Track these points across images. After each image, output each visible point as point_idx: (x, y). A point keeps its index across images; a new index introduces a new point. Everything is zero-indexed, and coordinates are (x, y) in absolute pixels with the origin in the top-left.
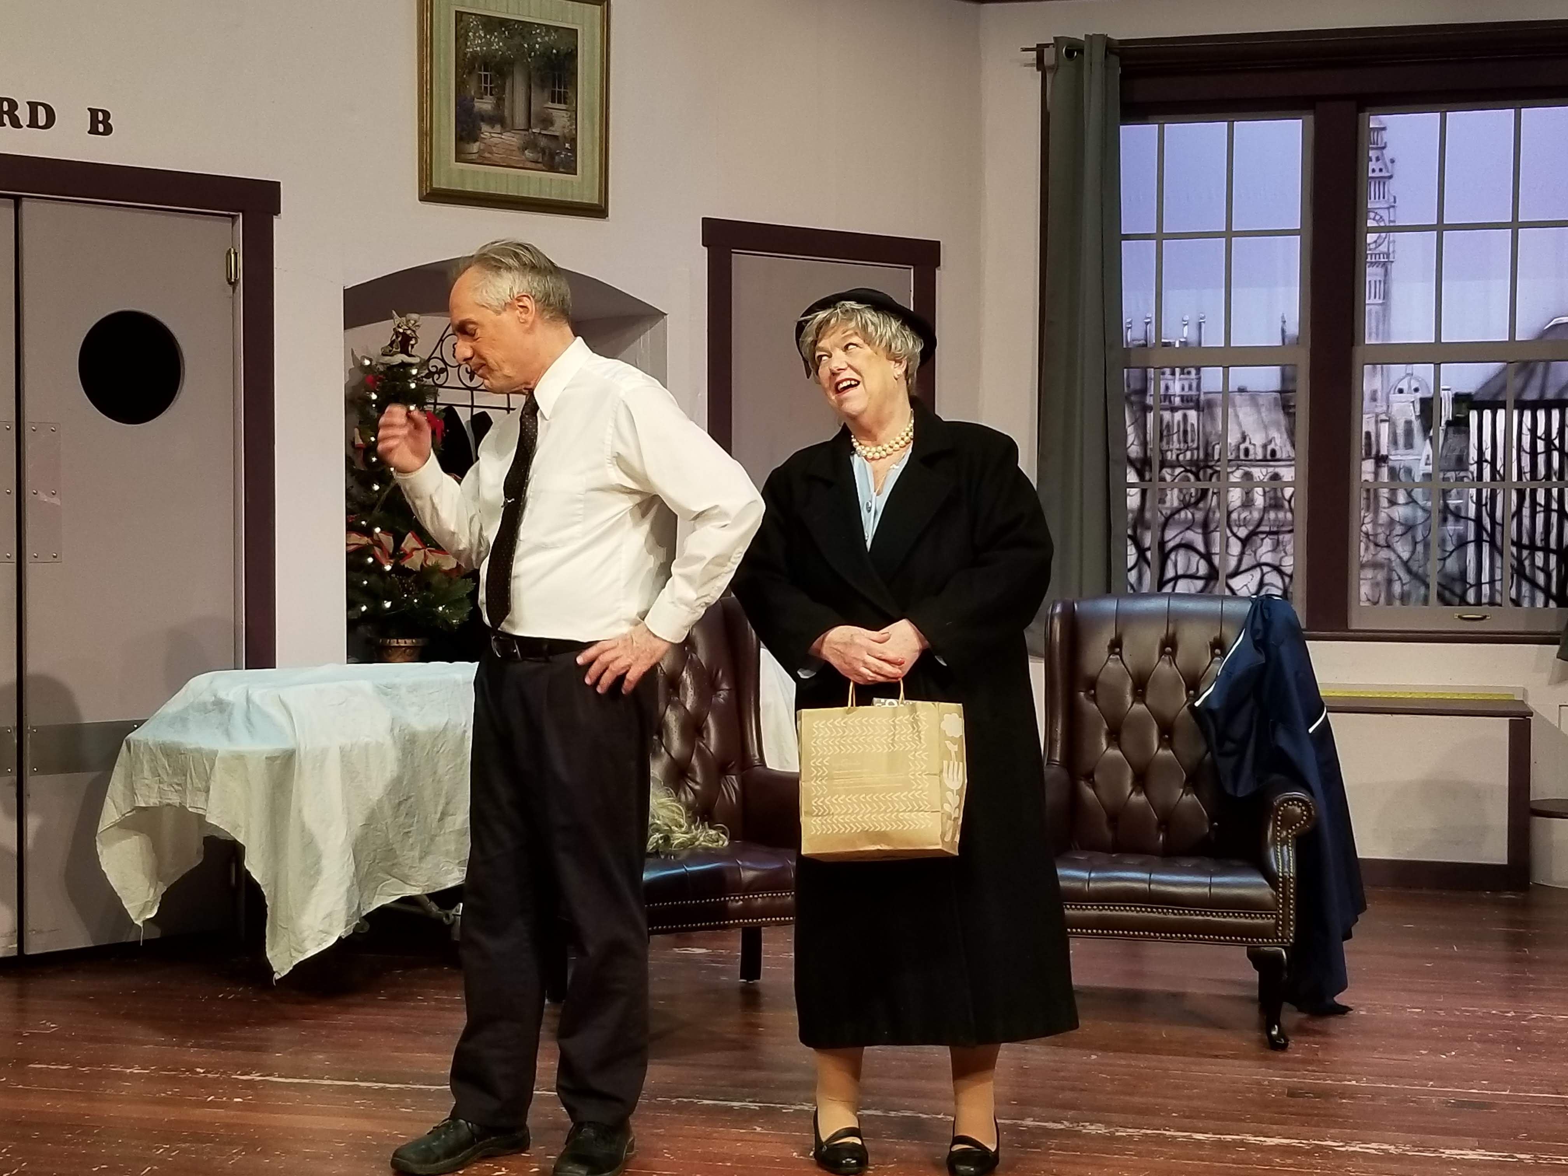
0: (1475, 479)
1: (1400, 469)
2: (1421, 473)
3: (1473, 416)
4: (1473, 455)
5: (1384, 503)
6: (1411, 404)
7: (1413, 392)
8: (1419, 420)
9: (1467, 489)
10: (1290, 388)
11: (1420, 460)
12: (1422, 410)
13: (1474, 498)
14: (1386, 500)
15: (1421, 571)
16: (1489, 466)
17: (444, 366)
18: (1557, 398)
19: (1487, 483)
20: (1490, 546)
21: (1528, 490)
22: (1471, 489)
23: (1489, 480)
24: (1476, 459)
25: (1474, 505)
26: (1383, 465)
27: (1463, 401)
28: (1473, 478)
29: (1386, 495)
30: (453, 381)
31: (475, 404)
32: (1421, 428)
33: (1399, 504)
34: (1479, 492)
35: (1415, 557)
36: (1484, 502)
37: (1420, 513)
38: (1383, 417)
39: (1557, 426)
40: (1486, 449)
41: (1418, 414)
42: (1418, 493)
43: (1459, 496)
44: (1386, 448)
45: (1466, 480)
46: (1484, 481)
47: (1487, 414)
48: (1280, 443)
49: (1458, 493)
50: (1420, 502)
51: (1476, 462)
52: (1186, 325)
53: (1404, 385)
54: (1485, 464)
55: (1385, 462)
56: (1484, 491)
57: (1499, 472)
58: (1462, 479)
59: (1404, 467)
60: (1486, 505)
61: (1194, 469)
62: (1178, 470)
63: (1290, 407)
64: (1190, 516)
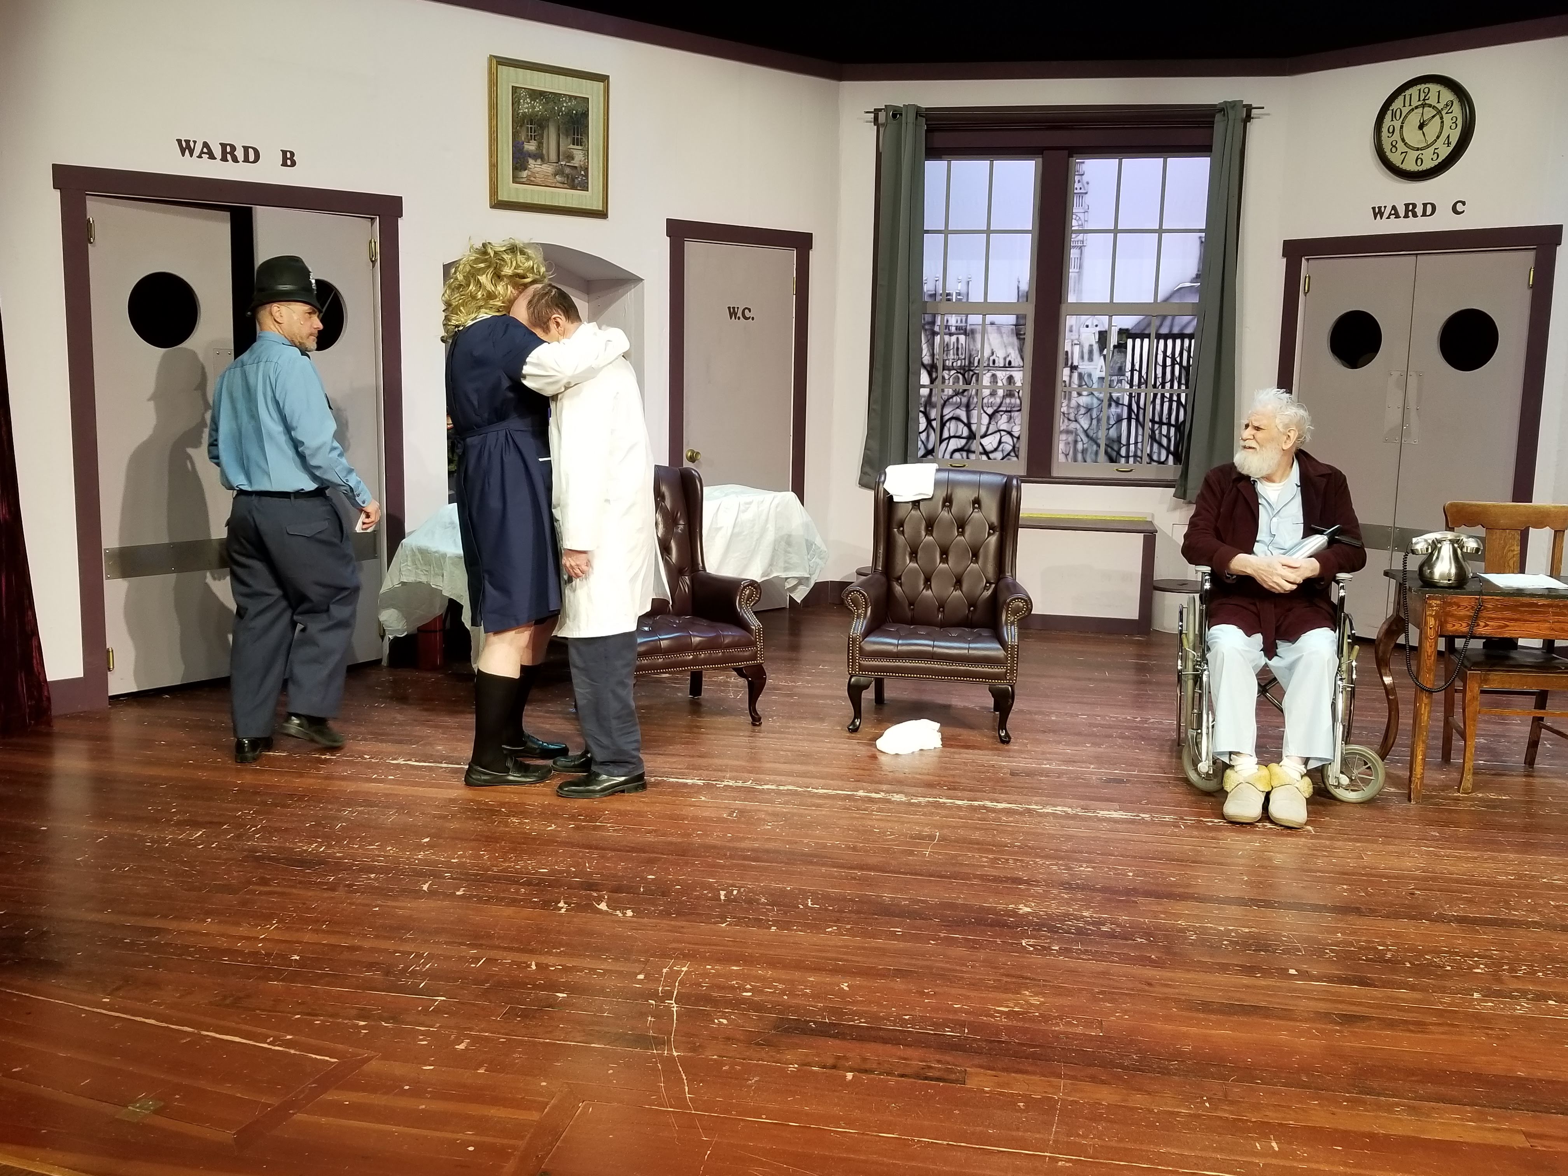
2: (1097, 376)
3: (1130, 342)
4: (1129, 367)
6: (1093, 335)
7: (1094, 328)
8: (1098, 345)
10: (1021, 323)
11: (1096, 368)
12: (1099, 338)
13: (1128, 393)
14: (1076, 393)
15: (1095, 436)
16: (1138, 373)
18: (1179, 333)
20: (1136, 421)
22: (1126, 387)
23: (1137, 382)
25: (1128, 397)
26: (1075, 371)
27: (1124, 334)
28: (1128, 380)
29: (1076, 390)
32: (1098, 350)
33: (1083, 395)
34: (1131, 389)
35: (1092, 427)
36: (1133, 395)
37: (1095, 401)
38: (1074, 341)
39: (1179, 350)
40: (1136, 363)
41: (1097, 341)
42: (1095, 389)
43: (1119, 391)
44: (1077, 361)
45: (1124, 381)
46: (1134, 382)
47: (1138, 341)
48: (1015, 358)
50: (1096, 394)
51: (1130, 371)
52: (960, 282)
53: (1089, 323)
54: (1135, 372)
56: (1134, 388)
57: (1143, 377)
59: (1087, 373)
60: (1135, 397)
61: (962, 371)
62: (953, 372)
63: (1021, 334)
64: (959, 400)
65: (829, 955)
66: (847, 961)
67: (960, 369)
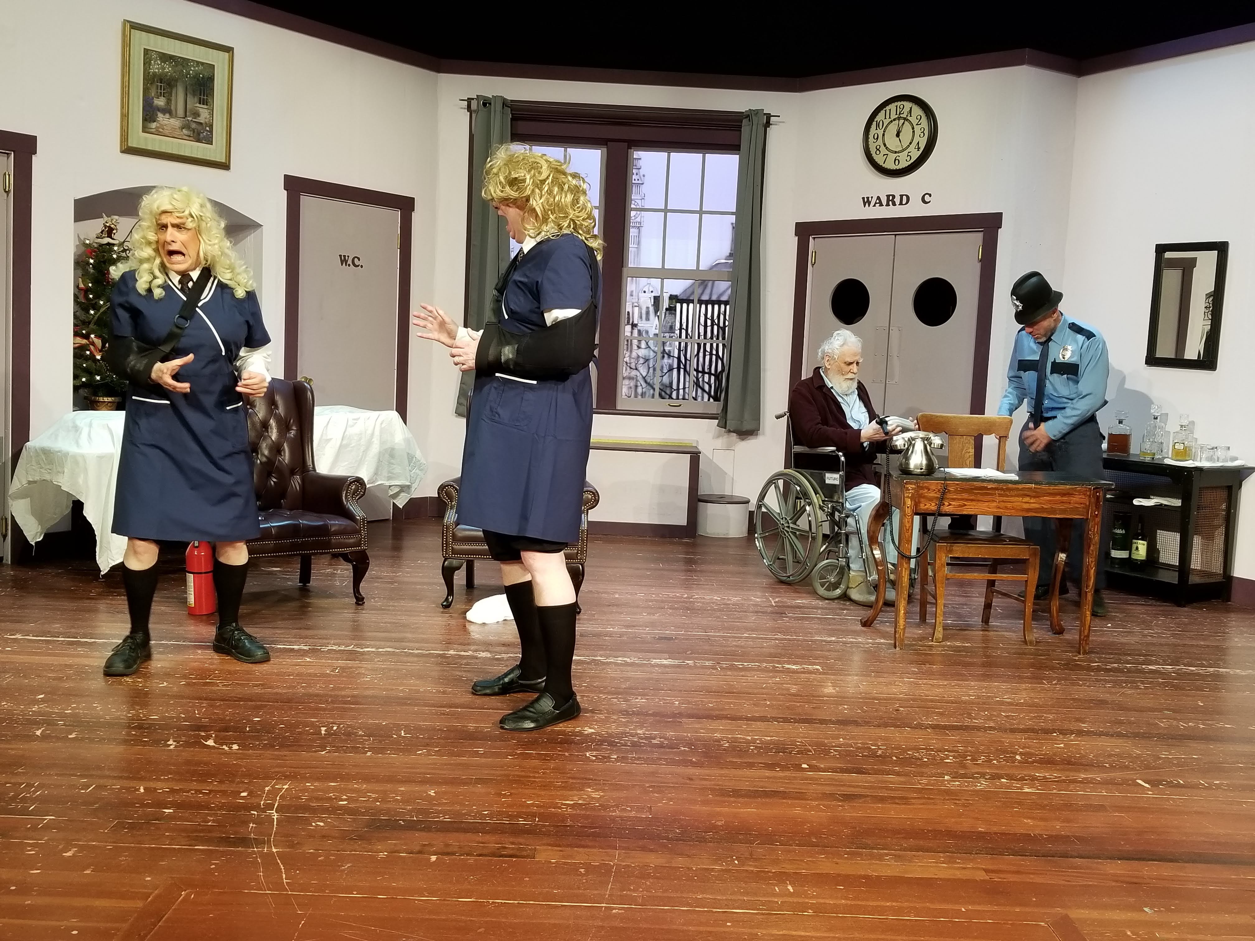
2: (653, 333)
3: (678, 306)
4: (678, 325)
6: (649, 299)
7: (650, 293)
8: (653, 307)
11: (652, 326)
12: (654, 302)
13: (677, 347)
14: (636, 346)
15: (651, 382)
18: (717, 299)
20: (684, 371)
21: (702, 344)
22: (676, 342)
23: (684, 338)
25: (677, 350)
26: (635, 328)
27: (674, 299)
28: (677, 337)
29: (636, 343)
32: (653, 311)
33: (642, 348)
34: (680, 344)
35: (649, 375)
37: (652, 353)
38: (636, 304)
39: (717, 313)
40: (684, 323)
41: (652, 304)
42: (651, 343)
44: (637, 320)
45: (674, 337)
47: (685, 306)
49: (670, 344)
50: (652, 348)
51: (679, 329)
53: (646, 289)
54: (683, 330)
57: (689, 334)
59: (645, 330)
60: (683, 350)
65: (418, 770)
66: (433, 774)
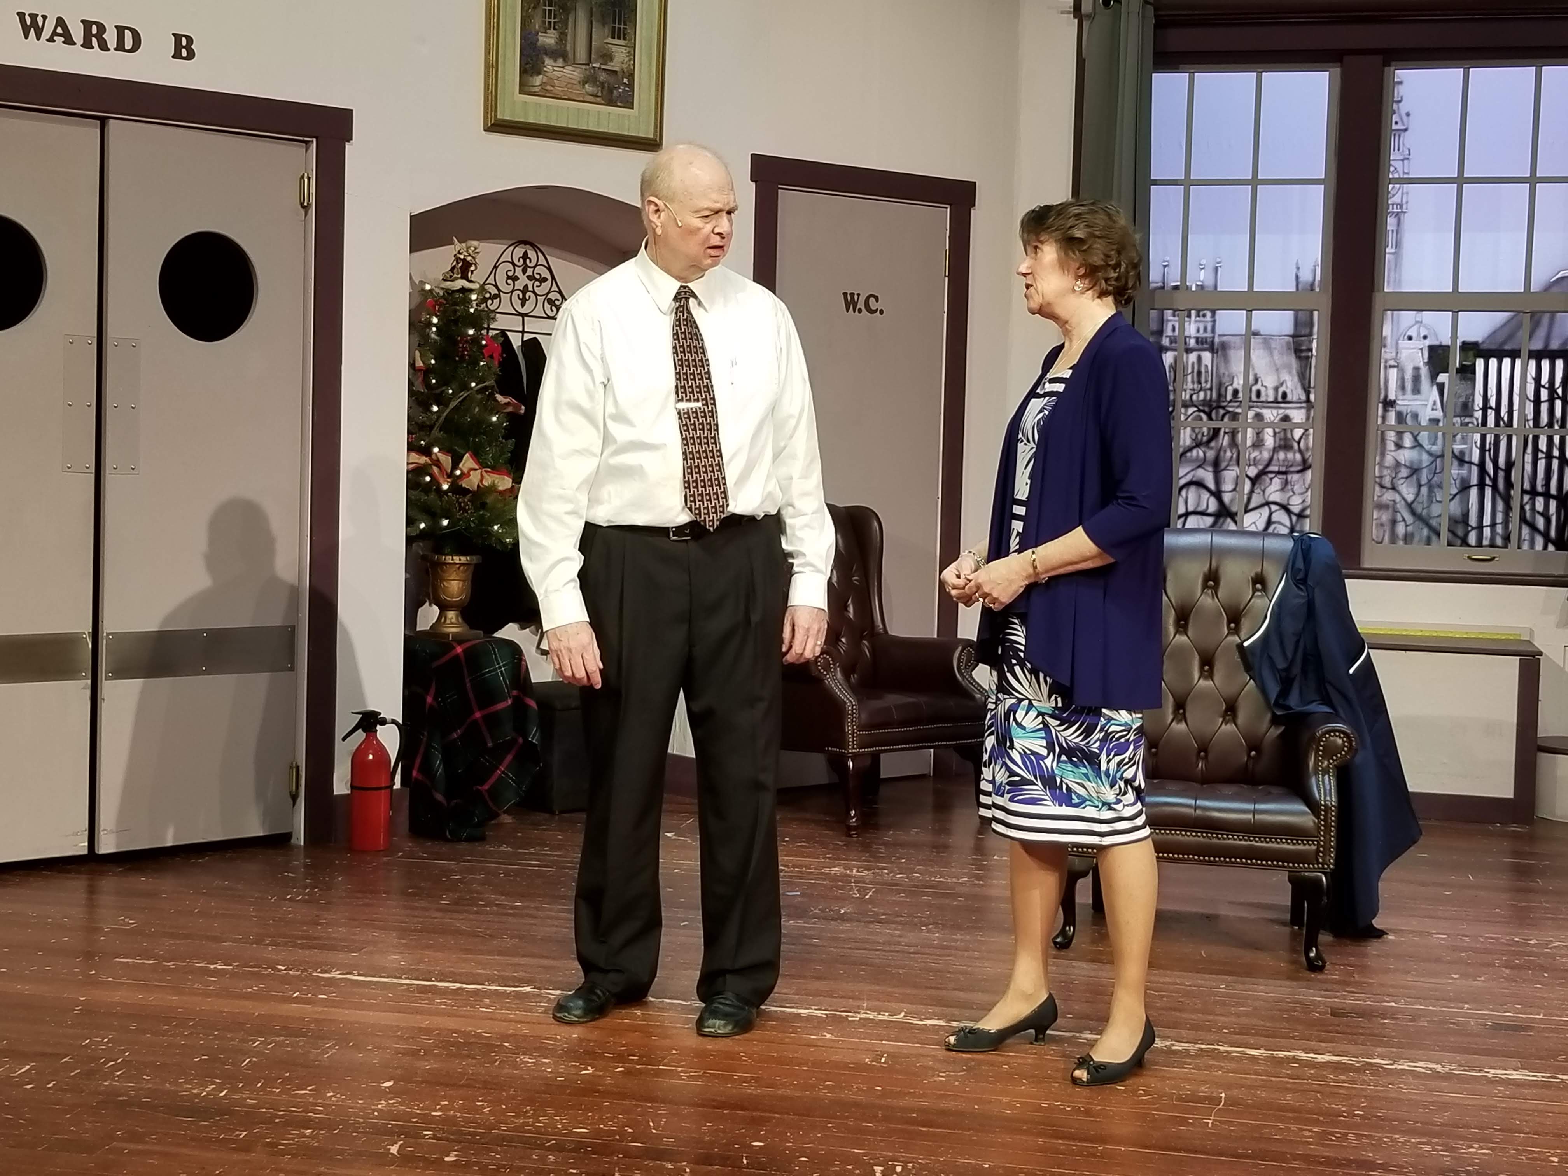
0: (1480, 425)
1: (1407, 414)
2: (1428, 418)
3: (1480, 364)
4: (1479, 401)
5: (1391, 446)
6: (1420, 351)
7: (1422, 339)
8: (1427, 367)
9: (1471, 434)
10: (1303, 333)
11: (1426, 405)
12: (1430, 357)
13: (1478, 444)
14: (1393, 444)
15: (1424, 513)
16: (1493, 412)
17: (497, 292)
18: (1561, 349)
19: (1491, 428)
20: (1492, 490)
21: (1531, 436)
22: (1475, 434)
23: (1493, 426)
24: (1481, 406)
25: (1478, 451)
26: (1391, 409)
27: (1472, 349)
28: (1478, 424)
29: (1393, 439)
30: (506, 307)
31: (526, 330)
32: (1428, 375)
33: (1405, 448)
34: (1483, 437)
35: (1420, 499)
36: (1487, 447)
37: (1425, 457)
38: (1392, 363)
39: (1561, 375)
40: (1491, 396)
41: (1426, 360)
42: (1424, 437)
43: (1464, 441)
44: (1394, 393)
45: (1470, 425)
46: (1488, 426)
47: (1493, 362)
48: (1292, 387)
49: (1463, 438)
50: (1426, 447)
51: (1481, 409)
52: (1203, 268)
53: (1413, 332)
54: (1489, 411)
55: (1392, 406)
56: (1488, 436)
57: (1503, 419)
58: (1467, 424)
59: (1411, 412)
60: (1489, 450)
61: (1207, 409)
62: (1191, 410)
63: (1302, 351)
64: (1201, 454)
67: (1203, 405)
